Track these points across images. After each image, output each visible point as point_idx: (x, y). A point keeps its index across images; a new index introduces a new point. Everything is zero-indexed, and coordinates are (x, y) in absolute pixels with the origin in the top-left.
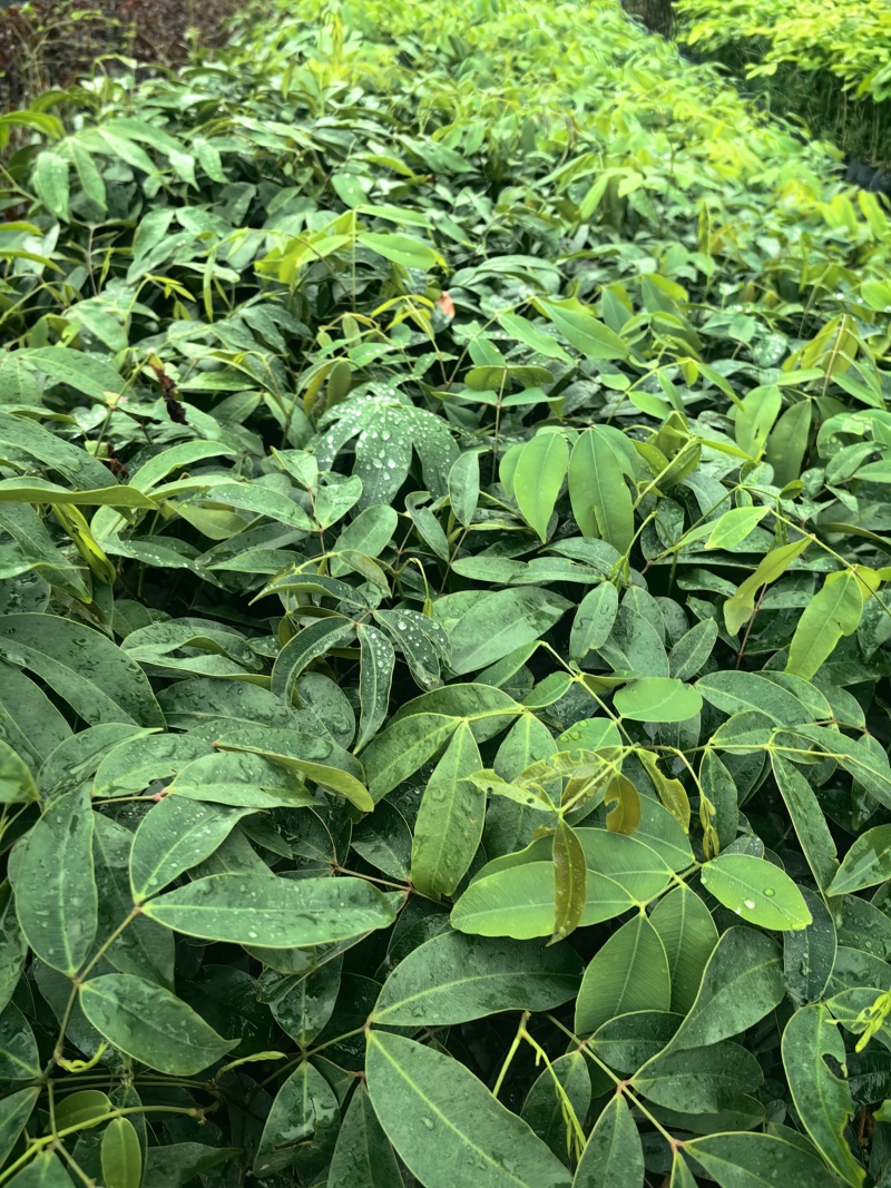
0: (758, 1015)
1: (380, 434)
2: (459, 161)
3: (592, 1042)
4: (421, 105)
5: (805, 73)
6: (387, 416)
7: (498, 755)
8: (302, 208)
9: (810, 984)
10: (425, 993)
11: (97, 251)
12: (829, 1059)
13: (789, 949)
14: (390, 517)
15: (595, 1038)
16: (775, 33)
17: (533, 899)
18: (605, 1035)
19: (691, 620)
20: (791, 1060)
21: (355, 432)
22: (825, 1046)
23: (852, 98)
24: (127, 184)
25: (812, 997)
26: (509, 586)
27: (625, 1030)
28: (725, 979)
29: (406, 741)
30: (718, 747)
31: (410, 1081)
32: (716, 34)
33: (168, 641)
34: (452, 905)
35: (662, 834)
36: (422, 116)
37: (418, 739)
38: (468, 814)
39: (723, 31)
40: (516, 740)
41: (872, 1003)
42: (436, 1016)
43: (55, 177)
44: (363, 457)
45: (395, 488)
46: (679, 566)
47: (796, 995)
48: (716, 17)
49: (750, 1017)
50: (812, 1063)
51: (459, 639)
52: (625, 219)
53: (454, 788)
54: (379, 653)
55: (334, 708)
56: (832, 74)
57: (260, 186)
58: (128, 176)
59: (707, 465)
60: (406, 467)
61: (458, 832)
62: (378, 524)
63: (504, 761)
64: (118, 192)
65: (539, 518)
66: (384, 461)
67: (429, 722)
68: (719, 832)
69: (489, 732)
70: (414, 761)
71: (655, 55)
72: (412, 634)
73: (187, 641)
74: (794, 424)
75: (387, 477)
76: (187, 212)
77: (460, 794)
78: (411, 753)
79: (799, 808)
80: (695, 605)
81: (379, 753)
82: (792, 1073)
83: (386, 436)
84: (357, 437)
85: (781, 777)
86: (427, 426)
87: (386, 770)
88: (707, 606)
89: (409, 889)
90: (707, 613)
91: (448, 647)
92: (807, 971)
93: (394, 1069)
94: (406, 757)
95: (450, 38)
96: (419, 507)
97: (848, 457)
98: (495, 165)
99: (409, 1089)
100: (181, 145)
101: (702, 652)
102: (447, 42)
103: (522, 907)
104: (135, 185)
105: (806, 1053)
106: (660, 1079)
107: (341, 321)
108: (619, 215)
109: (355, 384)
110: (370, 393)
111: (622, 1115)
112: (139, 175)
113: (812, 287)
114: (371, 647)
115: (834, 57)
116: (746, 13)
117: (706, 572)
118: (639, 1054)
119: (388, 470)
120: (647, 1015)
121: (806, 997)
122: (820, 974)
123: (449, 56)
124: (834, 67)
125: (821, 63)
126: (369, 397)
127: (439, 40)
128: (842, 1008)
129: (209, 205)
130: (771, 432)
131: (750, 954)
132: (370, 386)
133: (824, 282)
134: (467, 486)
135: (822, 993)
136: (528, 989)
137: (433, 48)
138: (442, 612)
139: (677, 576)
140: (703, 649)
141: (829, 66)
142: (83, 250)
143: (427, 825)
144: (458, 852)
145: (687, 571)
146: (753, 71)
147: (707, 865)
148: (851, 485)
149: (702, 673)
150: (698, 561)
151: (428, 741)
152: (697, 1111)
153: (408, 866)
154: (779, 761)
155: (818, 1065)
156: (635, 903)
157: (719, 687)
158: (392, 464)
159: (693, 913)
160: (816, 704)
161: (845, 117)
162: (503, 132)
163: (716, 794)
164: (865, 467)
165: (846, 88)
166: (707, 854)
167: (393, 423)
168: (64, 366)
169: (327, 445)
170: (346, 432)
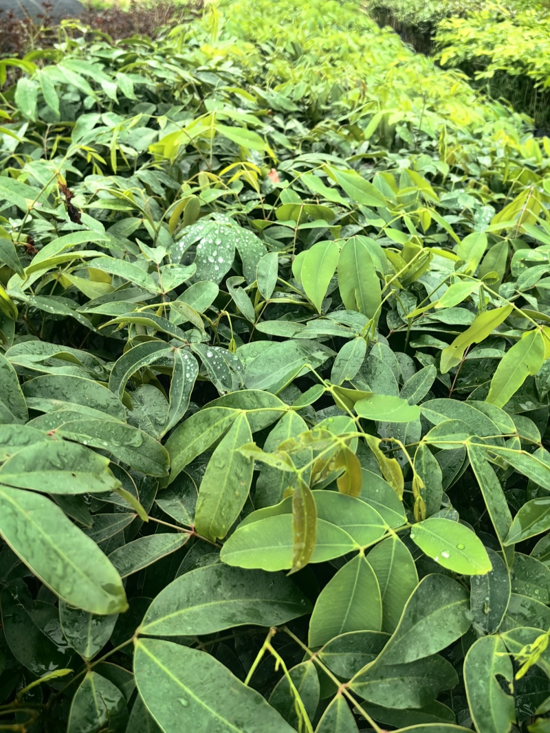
0: (448, 641)
1: (214, 240)
2: (289, 104)
3: (321, 654)
4: (269, 73)
5: (511, 77)
6: (220, 229)
7: (268, 439)
8: (184, 118)
9: (490, 620)
10: (182, 611)
11: (50, 139)
12: (499, 678)
13: (475, 594)
14: (213, 291)
15: (323, 651)
16: (494, 54)
17: (282, 542)
18: (331, 649)
19: (418, 366)
20: (470, 677)
21: (197, 239)
22: (497, 668)
23: (541, 91)
24: (76, 103)
25: (491, 630)
26: (292, 339)
27: (347, 645)
28: (423, 613)
29: (201, 428)
30: (428, 442)
31: (169, 672)
32: (457, 56)
33: (41, 354)
34: (222, 545)
35: (384, 502)
36: (269, 79)
37: (209, 426)
38: (239, 478)
39: (461, 54)
40: (281, 429)
41: (532, 641)
42: (189, 628)
43: (28, 94)
44: (201, 254)
45: (221, 275)
46: (412, 332)
47: (479, 628)
48: (457, 46)
49: (441, 644)
50: (487, 680)
51: (254, 370)
52: (394, 143)
53: (231, 459)
54: (188, 368)
55: (157, 408)
56: (528, 78)
57: (158, 105)
58: (77, 98)
59: (435, 273)
60: (230, 262)
61: (231, 492)
62: (205, 293)
63: (272, 444)
64: (69, 107)
65: (316, 295)
66: (216, 258)
67: (218, 414)
68: (427, 504)
69: (262, 424)
70: (206, 441)
71: (420, 64)
72: (216, 360)
73: (54, 354)
74: (497, 257)
75: (217, 268)
76: (109, 116)
77: (235, 464)
78: (204, 436)
79: (486, 487)
80: (420, 357)
81: (181, 436)
82: (470, 687)
83: (218, 242)
84: (198, 242)
85: (474, 463)
86: (247, 240)
87: (186, 450)
88: (429, 358)
89: (192, 532)
90: (429, 362)
91: (243, 372)
92: (487, 610)
93: (156, 665)
94: (201, 439)
95: (293, 44)
96: (236, 287)
97: (532, 274)
98: (313, 109)
99: (168, 678)
100: (110, 78)
101: (425, 387)
102: (290, 45)
103: (273, 547)
104: (80, 103)
105: (483, 674)
106: (373, 682)
107: (197, 177)
108: (390, 141)
109: (202, 214)
110: (213, 219)
111: (343, 711)
112: (83, 96)
113: (511, 183)
114: (183, 364)
115: (529, 67)
116: (476, 43)
117: (430, 337)
118: (357, 664)
119: (218, 264)
120: (364, 634)
121: (487, 630)
122: (497, 613)
123: (291, 54)
124: (529, 73)
125: (522, 71)
126: (211, 221)
127: (285, 44)
128: (513, 641)
129: (125, 115)
130: (480, 263)
131: (444, 595)
132: (213, 215)
133: (519, 180)
134: (269, 273)
135: (498, 627)
136: (261, 611)
137: (281, 49)
138: (245, 353)
139: (410, 340)
140: (426, 385)
141: (526, 72)
142: (42, 138)
143: (209, 485)
144: (230, 506)
145: (417, 336)
146: (480, 75)
147: (416, 525)
148: (534, 292)
149: (424, 400)
150: (424, 329)
151: (217, 427)
152: (402, 707)
153: (193, 516)
154: (473, 452)
155: (491, 683)
156: (356, 546)
157: (436, 410)
158: (221, 260)
159: (400, 558)
160: (504, 423)
161: (535, 104)
162: (319, 89)
163: (426, 476)
164: (543, 279)
165: (536, 86)
166: (417, 518)
167: (223, 234)
168: (7, 189)
169: (179, 248)
170: (192, 239)
